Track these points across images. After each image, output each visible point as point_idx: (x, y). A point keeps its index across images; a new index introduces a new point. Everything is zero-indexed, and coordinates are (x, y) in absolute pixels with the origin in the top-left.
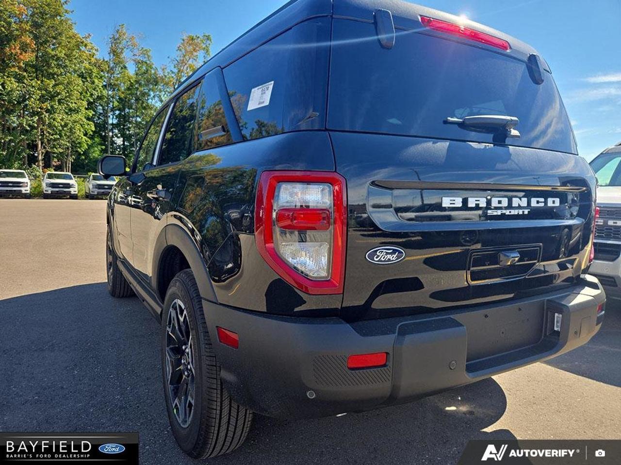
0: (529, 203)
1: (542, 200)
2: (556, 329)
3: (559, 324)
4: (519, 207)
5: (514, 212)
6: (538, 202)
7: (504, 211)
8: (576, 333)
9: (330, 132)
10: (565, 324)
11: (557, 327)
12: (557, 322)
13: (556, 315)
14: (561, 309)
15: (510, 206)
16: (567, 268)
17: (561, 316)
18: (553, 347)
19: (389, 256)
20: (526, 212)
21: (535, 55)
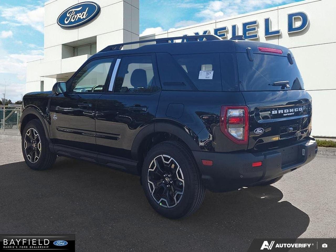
0: (294, 110)
1: (297, 109)
2: (303, 155)
3: (304, 153)
4: (292, 112)
5: (290, 114)
6: (296, 110)
7: (288, 114)
8: (309, 156)
9: (242, 92)
10: (306, 152)
11: (303, 154)
12: (303, 152)
13: (303, 150)
14: (305, 147)
15: (289, 113)
16: (304, 133)
17: (305, 150)
18: (303, 161)
19: (260, 131)
20: (293, 113)
21: (290, 54)
